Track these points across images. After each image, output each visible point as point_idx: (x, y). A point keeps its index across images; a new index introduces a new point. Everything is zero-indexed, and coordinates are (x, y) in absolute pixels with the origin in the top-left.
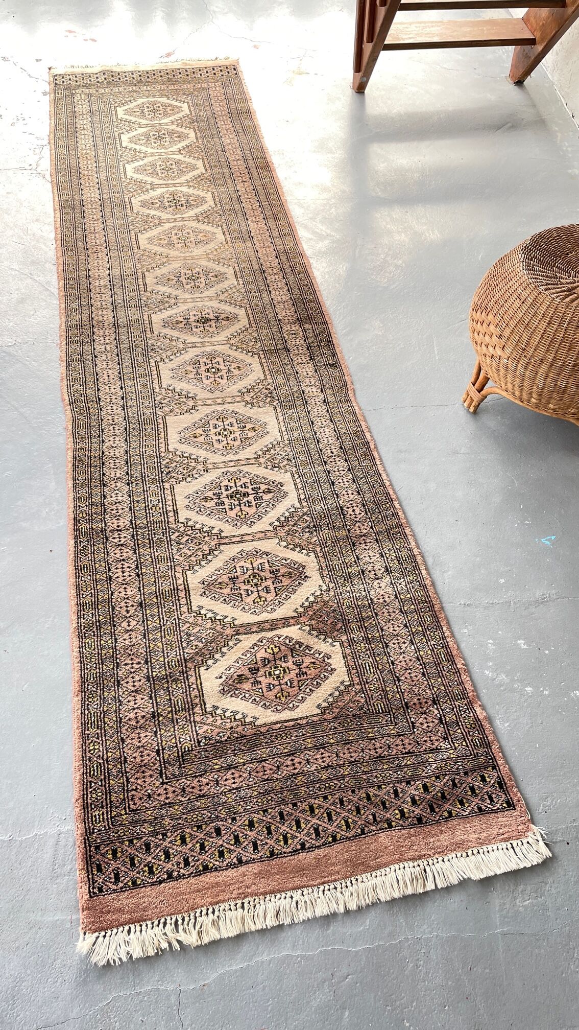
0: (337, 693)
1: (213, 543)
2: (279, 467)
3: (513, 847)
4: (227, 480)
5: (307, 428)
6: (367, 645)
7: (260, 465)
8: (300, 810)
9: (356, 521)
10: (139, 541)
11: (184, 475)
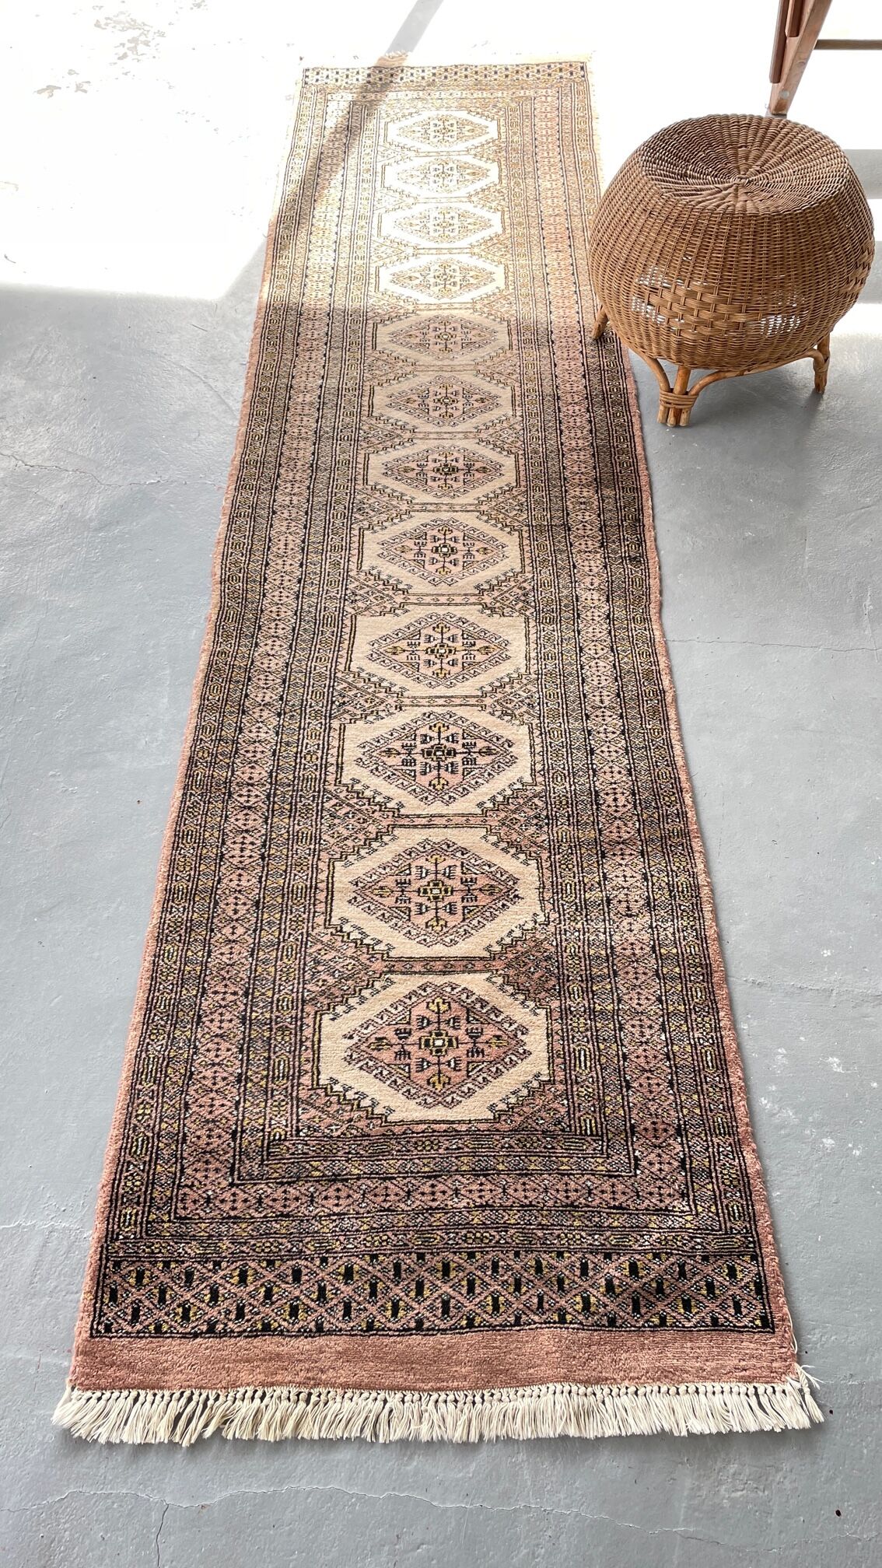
0: (525, 1092)
1: (385, 823)
2: (513, 715)
3: (756, 1394)
4: (428, 726)
5: (570, 657)
6: (589, 1022)
7: (483, 708)
8: (427, 1266)
9: (615, 818)
10: (276, 806)
11: (364, 710)
